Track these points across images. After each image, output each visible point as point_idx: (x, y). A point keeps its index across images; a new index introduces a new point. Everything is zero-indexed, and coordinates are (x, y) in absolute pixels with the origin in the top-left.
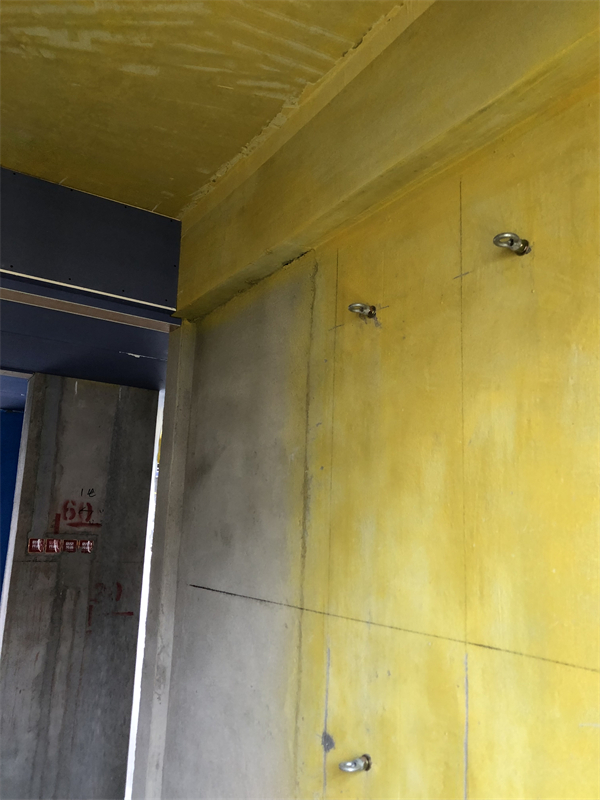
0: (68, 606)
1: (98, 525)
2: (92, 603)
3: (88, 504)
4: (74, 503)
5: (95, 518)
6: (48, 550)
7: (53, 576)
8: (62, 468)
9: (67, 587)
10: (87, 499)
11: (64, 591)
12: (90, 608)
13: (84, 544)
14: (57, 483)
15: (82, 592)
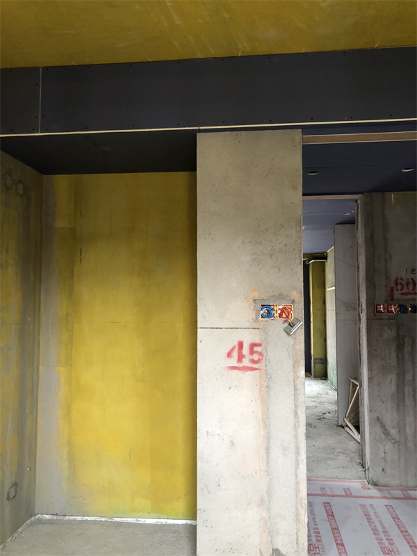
0: (407, 349)
3: (412, 279)
4: (402, 279)
6: (389, 312)
7: (394, 329)
9: (405, 336)
10: (410, 276)
11: (403, 339)
14: (388, 266)
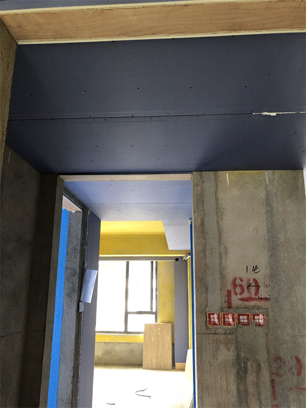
0: (251, 378)
1: (266, 299)
2: (274, 377)
3: (254, 280)
4: (241, 280)
5: (263, 293)
6: (225, 323)
7: (233, 348)
8: (226, 249)
9: (248, 360)
10: (252, 276)
11: (245, 363)
12: (273, 382)
13: (256, 317)
14: (223, 262)
15: (262, 364)
